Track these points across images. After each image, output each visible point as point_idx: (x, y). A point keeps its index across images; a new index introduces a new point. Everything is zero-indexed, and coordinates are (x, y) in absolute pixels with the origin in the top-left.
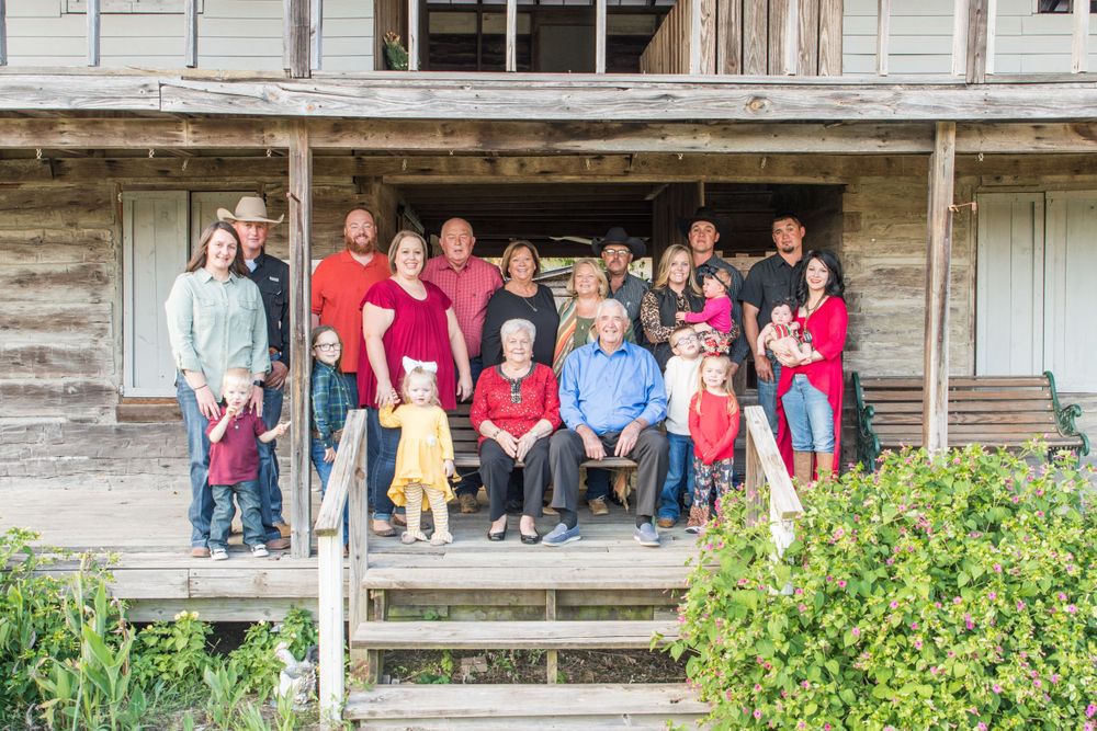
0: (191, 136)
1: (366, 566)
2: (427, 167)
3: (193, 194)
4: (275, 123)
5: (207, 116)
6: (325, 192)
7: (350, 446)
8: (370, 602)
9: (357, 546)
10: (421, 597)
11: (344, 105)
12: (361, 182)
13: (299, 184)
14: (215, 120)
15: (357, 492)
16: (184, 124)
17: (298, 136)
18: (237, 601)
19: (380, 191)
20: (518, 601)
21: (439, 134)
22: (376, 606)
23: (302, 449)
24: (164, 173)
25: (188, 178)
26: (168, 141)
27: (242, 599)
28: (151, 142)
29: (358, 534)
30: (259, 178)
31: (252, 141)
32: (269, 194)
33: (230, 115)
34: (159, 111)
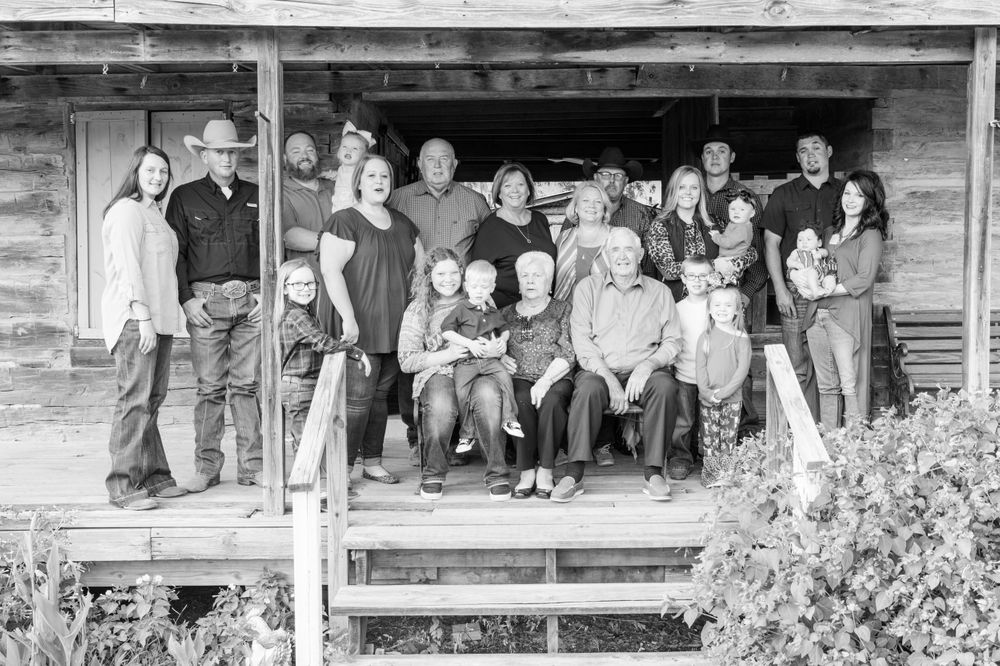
0: (149, 49)
1: (346, 524)
2: (411, 82)
3: (153, 114)
4: (242, 34)
5: (167, 27)
6: (298, 110)
7: (327, 392)
8: (351, 563)
9: (337, 502)
10: (407, 558)
11: (317, 13)
12: (339, 100)
13: (269, 101)
14: (176, 32)
15: (336, 442)
16: (141, 36)
17: (267, 50)
18: (204, 564)
19: (360, 109)
20: (514, 561)
21: (424, 45)
22: (357, 568)
23: (274, 395)
24: (120, 91)
25: (147, 97)
26: (124, 56)
27: (210, 561)
28: (105, 57)
29: (337, 489)
30: (225, 96)
31: (216, 54)
32: (236, 113)
33: (193, 27)
34: (113, 23)
